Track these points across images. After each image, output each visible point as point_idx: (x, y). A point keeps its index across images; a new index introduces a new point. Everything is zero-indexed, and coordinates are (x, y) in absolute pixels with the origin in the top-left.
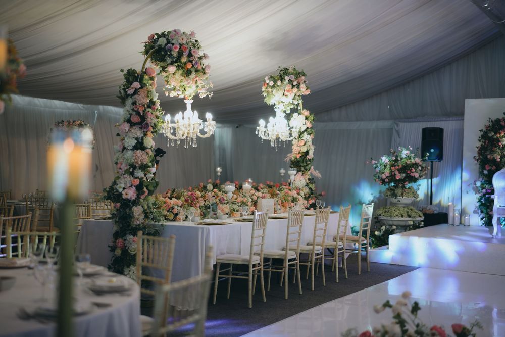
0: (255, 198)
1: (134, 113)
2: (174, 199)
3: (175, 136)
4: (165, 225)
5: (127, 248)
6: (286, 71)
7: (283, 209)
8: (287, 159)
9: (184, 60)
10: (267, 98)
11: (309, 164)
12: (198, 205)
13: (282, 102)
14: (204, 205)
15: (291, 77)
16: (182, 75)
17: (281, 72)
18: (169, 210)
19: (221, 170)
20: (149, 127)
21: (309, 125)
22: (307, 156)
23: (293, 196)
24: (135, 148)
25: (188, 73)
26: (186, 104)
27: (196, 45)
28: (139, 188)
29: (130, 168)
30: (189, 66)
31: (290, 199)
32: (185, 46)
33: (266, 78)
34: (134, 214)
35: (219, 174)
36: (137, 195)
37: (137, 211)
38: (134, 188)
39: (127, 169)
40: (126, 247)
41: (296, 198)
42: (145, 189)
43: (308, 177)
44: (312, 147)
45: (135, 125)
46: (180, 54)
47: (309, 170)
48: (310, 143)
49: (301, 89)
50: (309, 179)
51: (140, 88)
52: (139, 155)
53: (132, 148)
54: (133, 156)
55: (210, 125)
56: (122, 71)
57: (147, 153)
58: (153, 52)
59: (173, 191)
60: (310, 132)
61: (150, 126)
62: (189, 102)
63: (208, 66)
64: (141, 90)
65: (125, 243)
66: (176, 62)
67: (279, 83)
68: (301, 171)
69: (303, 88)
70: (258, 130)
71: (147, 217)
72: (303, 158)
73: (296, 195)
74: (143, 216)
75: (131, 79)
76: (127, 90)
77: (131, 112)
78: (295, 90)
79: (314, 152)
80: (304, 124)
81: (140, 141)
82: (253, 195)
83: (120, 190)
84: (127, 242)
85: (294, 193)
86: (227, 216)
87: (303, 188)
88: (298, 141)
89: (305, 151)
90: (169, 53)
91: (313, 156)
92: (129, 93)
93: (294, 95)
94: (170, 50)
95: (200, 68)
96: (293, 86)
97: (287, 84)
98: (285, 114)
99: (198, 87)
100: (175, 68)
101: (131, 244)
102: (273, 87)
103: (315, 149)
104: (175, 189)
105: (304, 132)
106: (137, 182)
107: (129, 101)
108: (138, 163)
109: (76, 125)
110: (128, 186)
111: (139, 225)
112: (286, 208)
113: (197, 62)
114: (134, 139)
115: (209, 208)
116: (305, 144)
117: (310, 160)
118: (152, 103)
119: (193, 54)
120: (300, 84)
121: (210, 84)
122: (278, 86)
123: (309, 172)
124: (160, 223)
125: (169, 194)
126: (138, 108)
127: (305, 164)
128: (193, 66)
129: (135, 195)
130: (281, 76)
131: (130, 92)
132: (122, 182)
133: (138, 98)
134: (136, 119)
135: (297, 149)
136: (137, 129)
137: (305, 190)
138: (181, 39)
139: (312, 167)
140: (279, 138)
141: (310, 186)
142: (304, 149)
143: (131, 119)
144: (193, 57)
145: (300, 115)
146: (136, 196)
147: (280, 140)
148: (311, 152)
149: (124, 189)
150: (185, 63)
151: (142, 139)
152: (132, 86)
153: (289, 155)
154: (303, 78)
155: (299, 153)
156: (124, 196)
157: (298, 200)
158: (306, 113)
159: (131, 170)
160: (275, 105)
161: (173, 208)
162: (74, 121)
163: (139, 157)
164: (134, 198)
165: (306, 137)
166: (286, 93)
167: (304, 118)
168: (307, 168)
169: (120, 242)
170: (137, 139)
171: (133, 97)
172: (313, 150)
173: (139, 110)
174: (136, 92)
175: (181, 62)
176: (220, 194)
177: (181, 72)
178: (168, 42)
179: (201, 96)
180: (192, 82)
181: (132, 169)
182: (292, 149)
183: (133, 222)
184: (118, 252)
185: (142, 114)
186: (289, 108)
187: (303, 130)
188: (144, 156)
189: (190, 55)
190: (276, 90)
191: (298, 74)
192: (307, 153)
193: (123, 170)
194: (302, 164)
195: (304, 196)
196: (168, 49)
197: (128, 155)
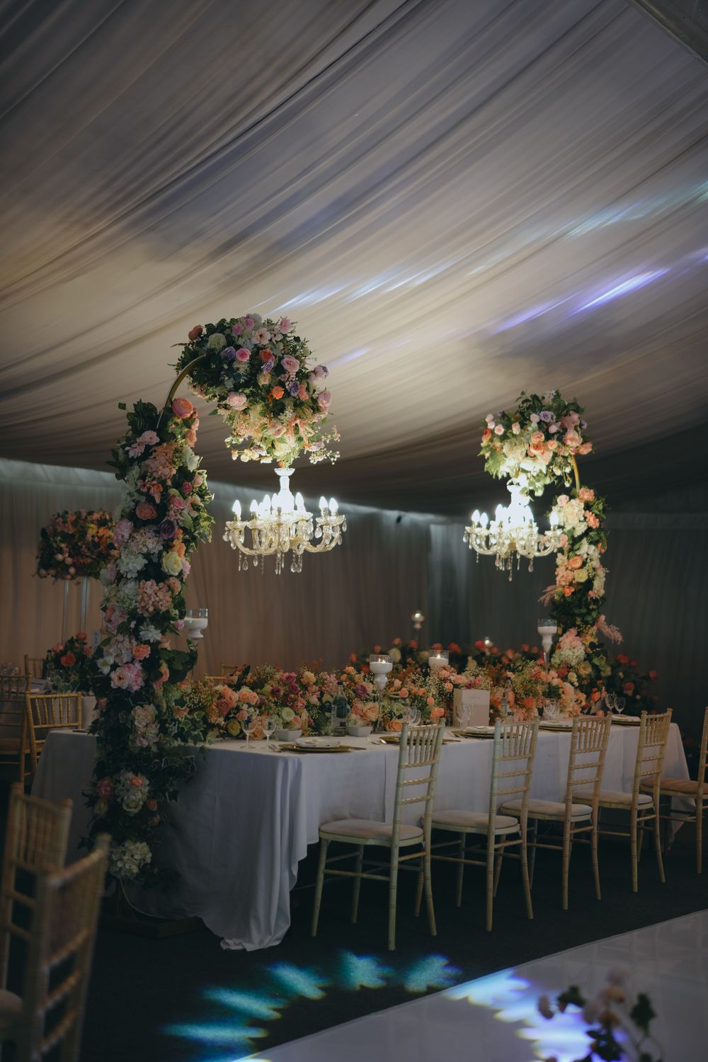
0: (448, 686)
1: (143, 499)
2: (245, 690)
3: (251, 548)
4: (210, 750)
5: (119, 800)
6: (535, 404)
7: (520, 713)
8: (546, 599)
9: (264, 380)
10: (491, 462)
11: (593, 610)
12: (301, 703)
13: (524, 471)
14: (318, 704)
15: (545, 416)
16: (263, 414)
17: (525, 405)
18: (230, 713)
19: (422, 619)
20: (173, 528)
21: (593, 522)
22: (590, 592)
23: (549, 683)
24: (143, 575)
25: (275, 410)
26: (279, 477)
27: (295, 348)
28: (150, 666)
29: (129, 621)
30: (278, 394)
31: (540, 689)
32: (268, 350)
33: (489, 418)
34: (136, 723)
35: (418, 626)
36: (145, 681)
37: (143, 716)
38: (138, 666)
39: (124, 623)
40: (118, 797)
41: (557, 688)
42: (164, 668)
43: (590, 639)
44: (601, 573)
45: (145, 526)
46: (255, 367)
47: (593, 625)
48: (596, 563)
49: (569, 443)
50: (592, 645)
51: (158, 444)
52: (149, 591)
53: (135, 575)
54: (137, 594)
55: (327, 524)
56: (122, 406)
57: (169, 586)
58: (196, 365)
59: (246, 671)
60: (596, 538)
61: (177, 527)
62: (285, 474)
63: (325, 394)
64: (159, 449)
65: (115, 789)
66: (246, 385)
67: (516, 429)
68: (574, 625)
69: (572, 440)
70: (469, 535)
71: (163, 730)
72: (579, 596)
73: (556, 682)
74: (153, 730)
75: (140, 423)
76: (127, 448)
77: (136, 496)
78: (553, 445)
79: (605, 582)
80: (582, 519)
81: (155, 560)
82: (445, 680)
83: (106, 670)
84: (120, 787)
85: (553, 678)
86: (371, 728)
87: (578, 664)
88: (568, 558)
89: (583, 580)
90: (226, 367)
91: (602, 592)
92: (131, 454)
93: (551, 454)
94: (231, 361)
95: (305, 397)
96: (549, 437)
97: (534, 431)
98: (529, 498)
99: (300, 439)
100: (244, 399)
101: (128, 791)
102: (504, 438)
103: (607, 576)
104: (249, 667)
105: (581, 537)
106: (146, 652)
107: (135, 471)
108: (147, 610)
109: (92, 522)
110: (125, 661)
111: (148, 748)
112: (529, 710)
113: (296, 387)
114: (140, 557)
115: (329, 710)
116: (584, 564)
117: (595, 601)
118: (185, 476)
119: (286, 367)
120: (565, 430)
121: (332, 434)
122: (514, 436)
123: (594, 630)
124: (199, 745)
125: (235, 678)
126: (149, 489)
127: (584, 611)
128: (287, 394)
129: (140, 682)
130: (522, 413)
131: (136, 451)
132: (111, 650)
133: (152, 465)
134: (146, 512)
135: (567, 574)
136: (148, 534)
137: (584, 669)
138: (257, 334)
139: (603, 618)
140: (516, 552)
141: (596, 661)
142: (582, 576)
143: (138, 512)
144: (287, 375)
145: (572, 501)
146: (143, 684)
147: (518, 557)
148: (599, 584)
149: (114, 667)
150: (268, 389)
151: (160, 555)
152: (139, 440)
153: (549, 588)
154: (575, 417)
155: (571, 584)
156: (115, 684)
157: (561, 691)
158: (587, 494)
159: (133, 625)
160: (509, 477)
161: (238, 709)
162: (91, 513)
163: (149, 597)
164: (136, 688)
165: (586, 548)
166: (534, 451)
167: (582, 505)
168: (589, 618)
169: (105, 786)
170: (147, 556)
171: (143, 463)
172: (604, 579)
173: (152, 491)
174: (148, 451)
175: (256, 385)
176: (359, 677)
177: (259, 408)
178: (231, 342)
179: (314, 460)
180: (285, 430)
181: (134, 622)
182: (556, 576)
183: (134, 741)
184: (102, 808)
185: (158, 501)
186: (539, 485)
187: (578, 533)
188: (160, 594)
189: (279, 370)
190: (511, 443)
191: (562, 411)
192: (589, 584)
193: (116, 624)
194: (577, 611)
195: (577, 684)
196: (226, 358)
197: (126, 592)
